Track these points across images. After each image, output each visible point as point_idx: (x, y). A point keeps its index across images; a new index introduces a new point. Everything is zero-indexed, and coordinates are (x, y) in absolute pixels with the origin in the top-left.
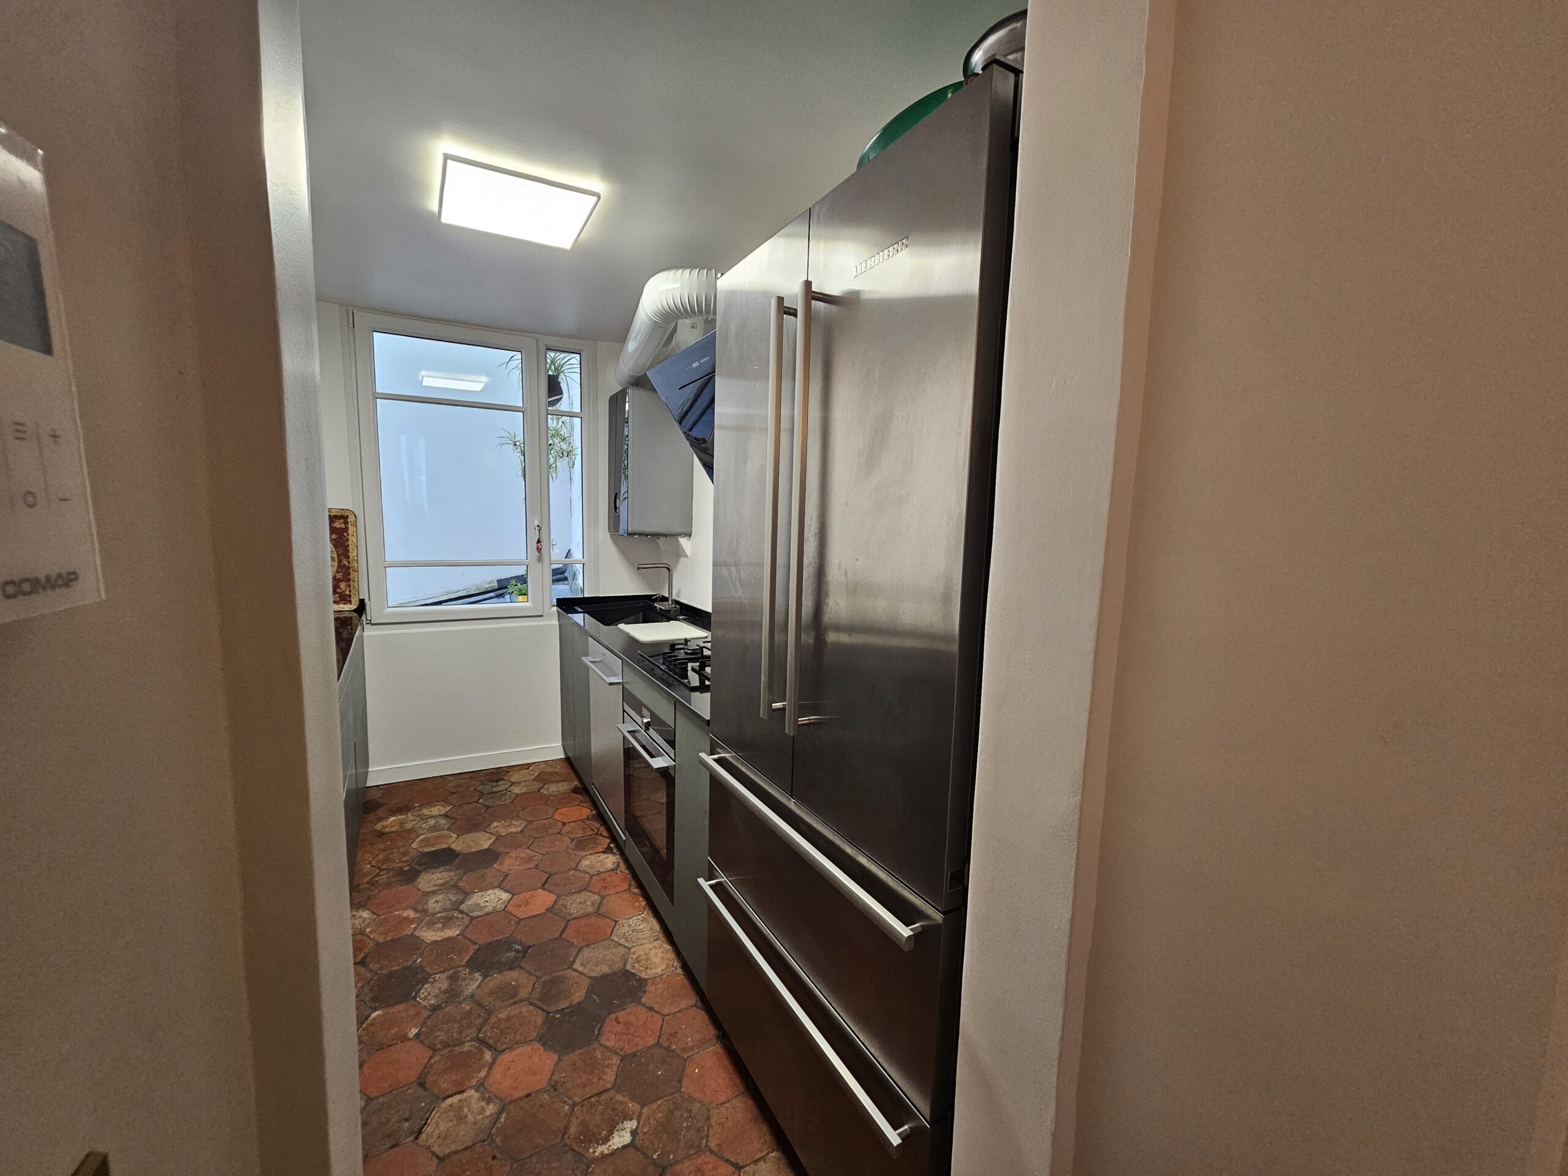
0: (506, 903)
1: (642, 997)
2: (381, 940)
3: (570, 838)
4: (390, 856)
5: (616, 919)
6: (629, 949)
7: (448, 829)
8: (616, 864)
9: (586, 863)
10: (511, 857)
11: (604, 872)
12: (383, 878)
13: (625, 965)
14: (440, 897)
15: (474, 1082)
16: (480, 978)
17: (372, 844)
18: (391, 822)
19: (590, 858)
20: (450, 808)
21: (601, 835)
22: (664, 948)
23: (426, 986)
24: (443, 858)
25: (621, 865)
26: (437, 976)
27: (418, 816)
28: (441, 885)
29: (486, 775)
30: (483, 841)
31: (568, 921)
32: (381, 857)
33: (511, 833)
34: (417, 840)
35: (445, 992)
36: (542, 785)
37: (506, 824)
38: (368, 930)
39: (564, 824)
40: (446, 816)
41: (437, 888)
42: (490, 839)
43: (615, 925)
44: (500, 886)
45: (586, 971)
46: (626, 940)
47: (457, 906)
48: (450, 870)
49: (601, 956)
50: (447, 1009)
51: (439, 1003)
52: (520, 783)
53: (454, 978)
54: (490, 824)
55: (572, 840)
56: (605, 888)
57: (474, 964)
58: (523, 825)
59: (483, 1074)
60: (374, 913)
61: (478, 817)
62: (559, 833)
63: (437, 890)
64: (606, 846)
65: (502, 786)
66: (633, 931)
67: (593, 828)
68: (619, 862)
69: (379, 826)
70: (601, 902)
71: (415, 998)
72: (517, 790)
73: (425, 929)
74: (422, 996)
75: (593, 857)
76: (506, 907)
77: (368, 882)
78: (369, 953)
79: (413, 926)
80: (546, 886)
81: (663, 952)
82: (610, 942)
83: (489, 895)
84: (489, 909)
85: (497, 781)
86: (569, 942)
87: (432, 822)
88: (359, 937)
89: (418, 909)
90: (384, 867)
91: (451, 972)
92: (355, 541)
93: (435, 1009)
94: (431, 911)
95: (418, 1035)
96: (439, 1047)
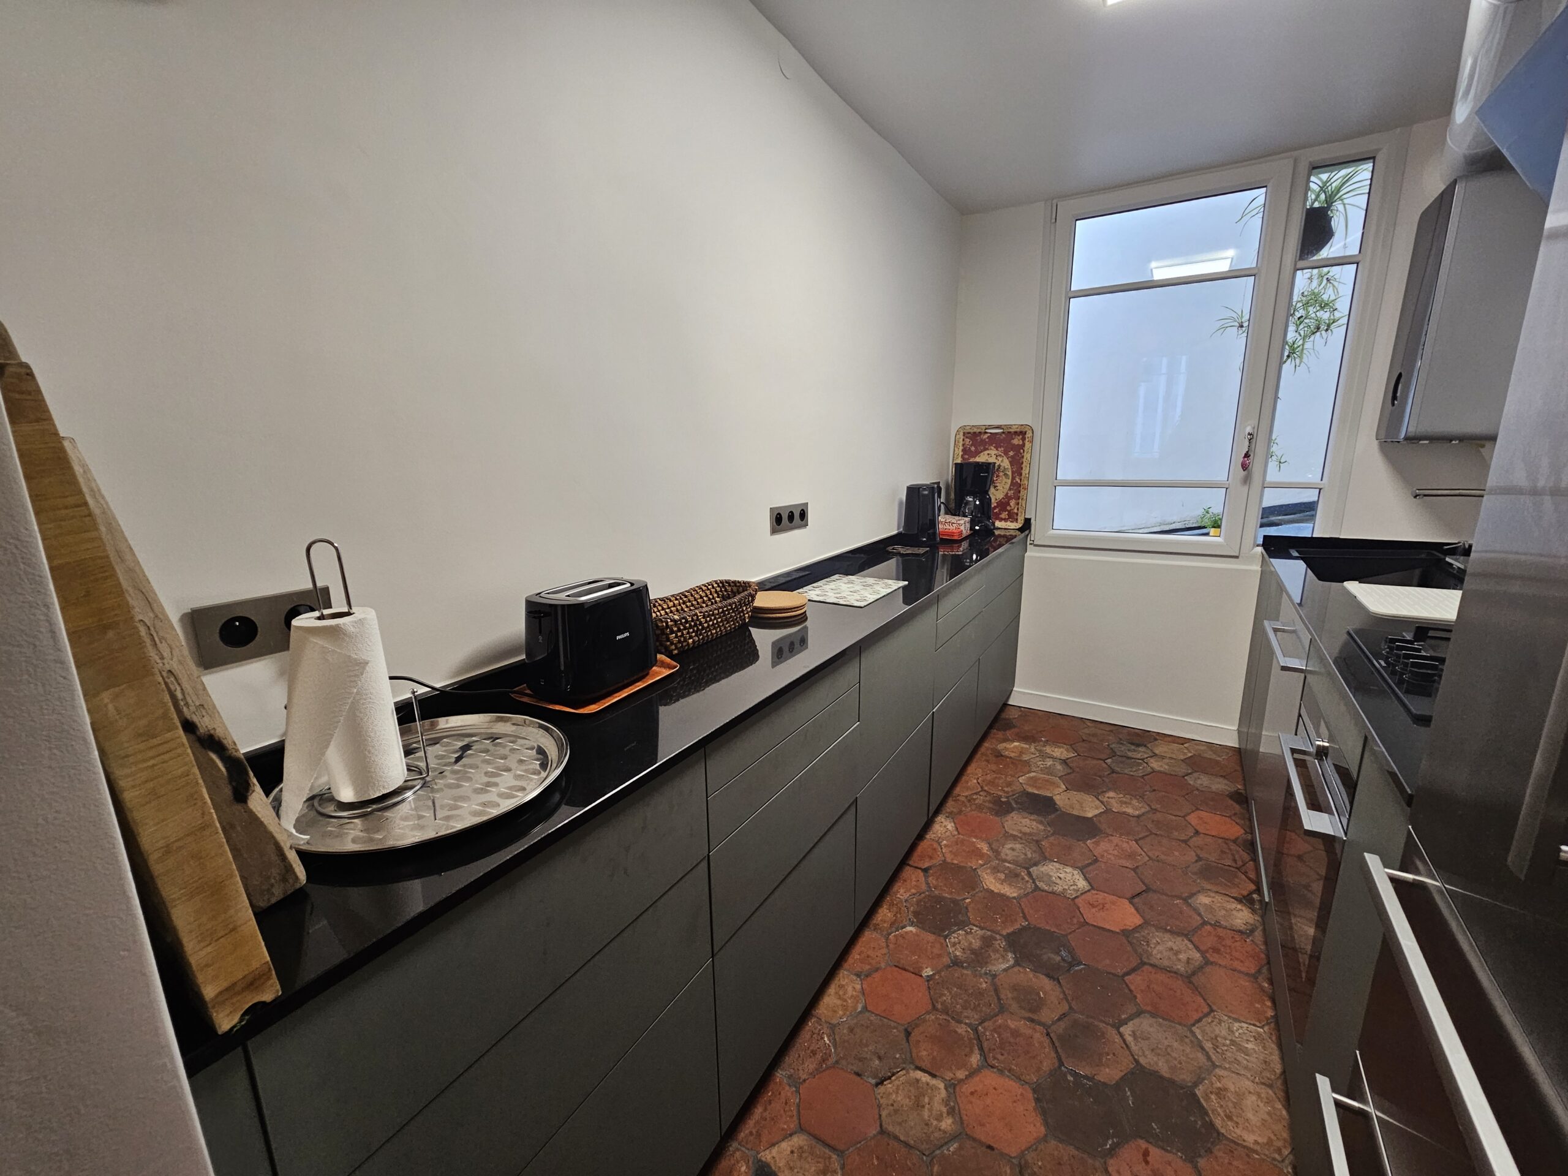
0: (1079, 893)
1: (1200, 1156)
2: (949, 860)
3: (1197, 855)
4: (997, 781)
5: (1215, 1008)
6: (1214, 1066)
7: (1059, 777)
8: (1250, 927)
9: (1203, 900)
10: (1110, 841)
11: (1225, 928)
12: (980, 799)
13: (1196, 1084)
14: (1018, 846)
15: (949, 1075)
16: (1012, 962)
17: (988, 761)
18: (1012, 747)
19: (1213, 897)
20: (1073, 755)
21: (1245, 873)
22: (1274, 1108)
23: (960, 932)
24: (1041, 806)
25: (1256, 933)
26: (975, 928)
27: (1040, 751)
28: (1025, 834)
29: (1129, 734)
30: (1090, 808)
31: (1143, 964)
32: (989, 777)
33: (1124, 813)
34: (1027, 775)
35: (973, 952)
36: (1190, 771)
37: (1124, 799)
38: (945, 842)
39: (1197, 833)
40: (1065, 762)
41: (1020, 835)
42: (1097, 808)
43: (1207, 1015)
44: (1082, 870)
45: (1134, 1047)
46: (1215, 1047)
47: (1028, 865)
48: (1041, 823)
49: (1166, 1043)
50: (965, 972)
51: (963, 959)
52: (1163, 758)
53: (987, 942)
54: (1105, 792)
55: (1199, 859)
56: (1216, 950)
57: (1014, 942)
58: (1143, 810)
59: (961, 1074)
60: (957, 829)
61: (1097, 778)
62: (1185, 842)
63: (1019, 837)
64: (1245, 893)
65: (1141, 753)
66: (1233, 1042)
67: (1237, 857)
68: (1257, 928)
69: (1001, 746)
70: (1201, 968)
71: (946, 937)
72: (1155, 764)
73: (989, 871)
74: (953, 940)
75: (1218, 898)
76: (1077, 897)
77: (966, 797)
78: (934, 866)
79: (980, 862)
80: (1136, 900)
81: (1269, 1113)
82: (1188, 1034)
83: (1066, 872)
84: (1058, 889)
85: (1138, 745)
86: (1131, 991)
87: (1049, 762)
88: (936, 845)
89: (993, 846)
90: (986, 788)
91: (989, 933)
92: (1029, 458)
93: (956, 963)
94: (1003, 855)
95: (930, 978)
96: (939, 1006)
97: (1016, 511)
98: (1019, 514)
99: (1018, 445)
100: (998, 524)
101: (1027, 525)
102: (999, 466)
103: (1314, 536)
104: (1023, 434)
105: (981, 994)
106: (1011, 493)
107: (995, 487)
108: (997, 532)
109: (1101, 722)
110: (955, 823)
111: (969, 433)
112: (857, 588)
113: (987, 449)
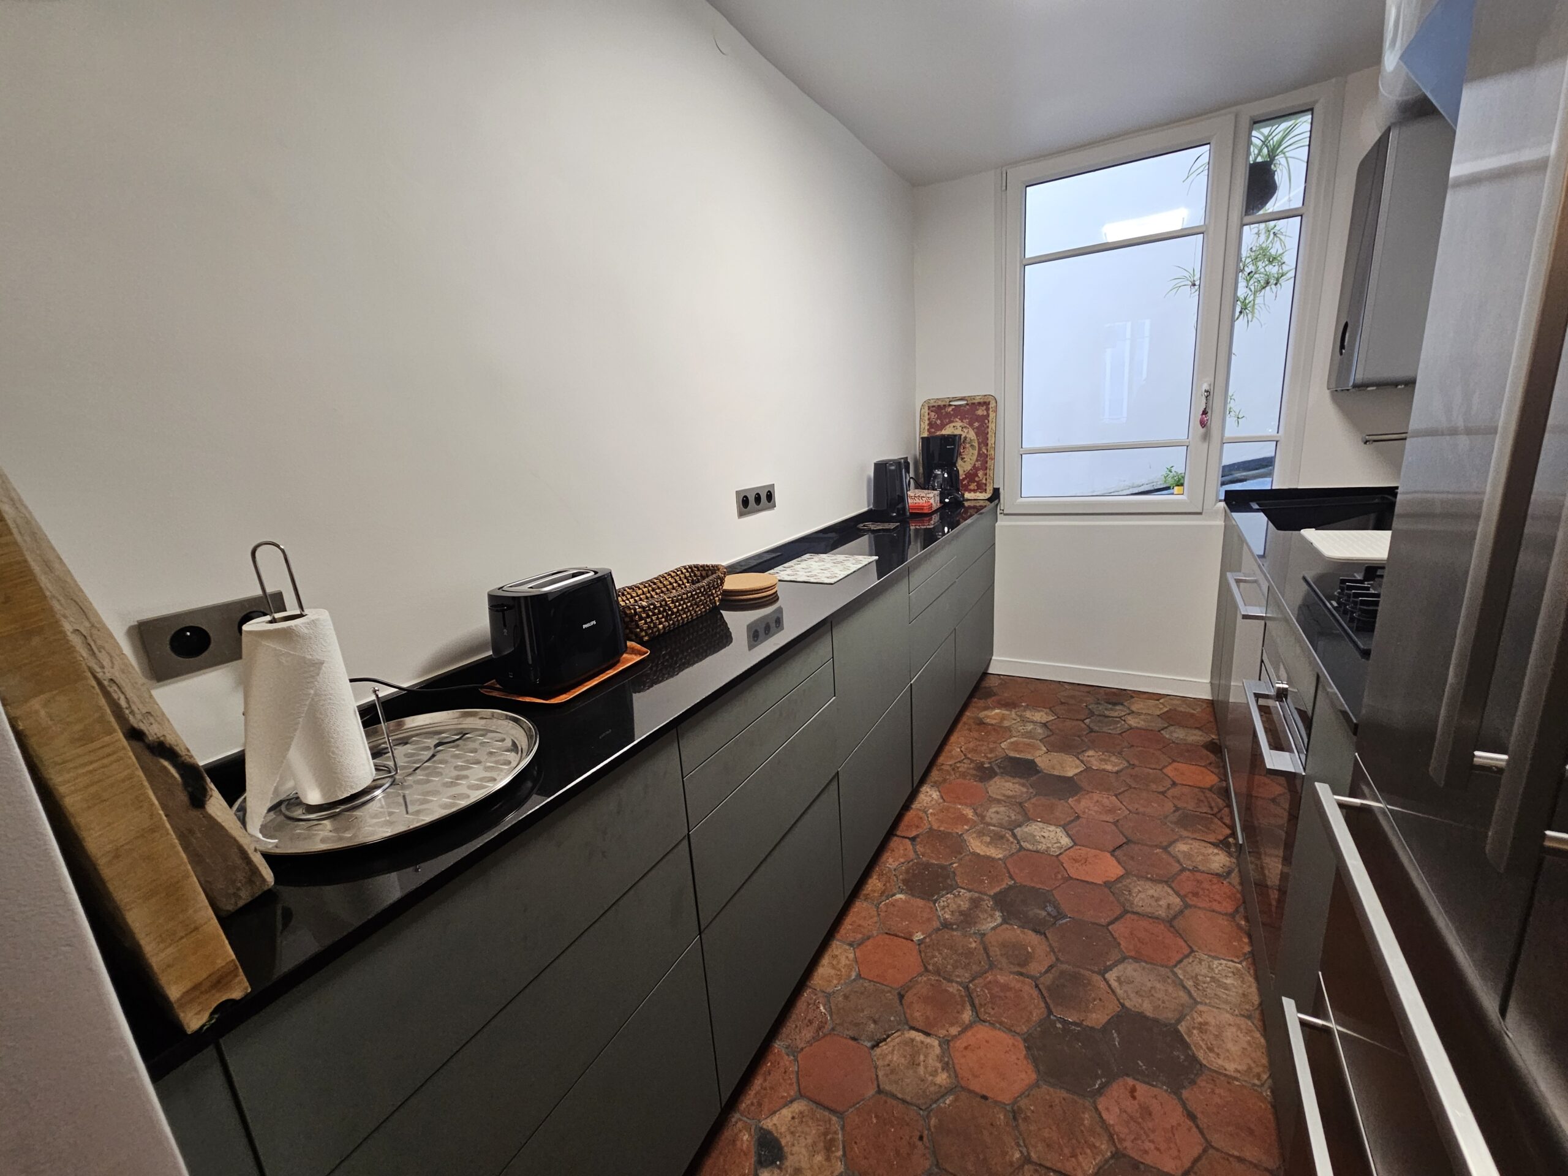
0: (1062, 850)
1: (1184, 1087)
2: (935, 827)
3: (1175, 806)
4: (979, 748)
5: (1195, 948)
6: (1196, 1003)
7: (1040, 740)
8: (1226, 870)
9: (1182, 847)
10: (1091, 798)
11: (1203, 872)
12: (963, 767)
13: (1179, 1021)
14: (1002, 809)
15: (942, 1033)
16: (999, 920)
17: (970, 730)
18: (994, 714)
19: (1191, 844)
20: (1053, 718)
21: (1221, 819)
22: (1253, 1037)
23: (949, 895)
24: (1023, 768)
25: (1233, 875)
26: (962, 890)
27: (1020, 716)
28: (1008, 797)
29: (1106, 694)
30: (1070, 767)
31: (1126, 912)
32: (971, 745)
33: (1104, 770)
34: (1009, 741)
35: (961, 913)
36: (1166, 726)
37: (1103, 757)
38: (931, 811)
39: (1174, 784)
40: (1045, 725)
41: (1003, 798)
42: (1077, 767)
43: (1187, 956)
44: (1064, 827)
45: (1119, 992)
46: (1196, 985)
47: (1012, 827)
48: (1023, 785)
49: (1149, 985)
50: (955, 933)
51: (952, 921)
52: (1139, 714)
53: (975, 903)
54: (1085, 751)
55: (1177, 809)
56: (1196, 894)
57: (1001, 901)
58: (1121, 766)
59: (954, 1031)
60: (942, 797)
61: (1076, 738)
62: (1163, 793)
63: (1003, 800)
64: (1221, 838)
65: (1118, 711)
66: (1213, 979)
67: (1213, 804)
68: (1234, 870)
69: (982, 714)
70: (1181, 912)
71: (935, 902)
72: (1132, 721)
73: (974, 835)
74: (942, 904)
75: (1196, 844)
76: (1060, 854)
77: (951, 765)
78: (921, 834)
79: (966, 827)
80: (1117, 853)
81: (1249, 1043)
82: (1170, 974)
83: (1050, 831)
84: (1042, 847)
85: (1115, 704)
86: (1115, 939)
87: (1030, 727)
88: (921, 814)
89: (978, 811)
90: (969, 756)
91: (977, 895)
92: (994, 428)
93: (946, 925)
94: (988, 819)
95: (921, 942)
96: (930, 968)
97: (984, 481)
98: (988, 485)
99: (983, 415)
100: (967, 495)
101: (996, 495)
102: (965, 438)
103: (1273, 488)
104: (986, 404)
105: (970, 953)
106: (978, 464)
107: (962, 459)
108: (966, 504)
109: (1079, 684)
110: (940, 792)
111: (933, 406)
112: (828, 566)
113: (953, 422)
